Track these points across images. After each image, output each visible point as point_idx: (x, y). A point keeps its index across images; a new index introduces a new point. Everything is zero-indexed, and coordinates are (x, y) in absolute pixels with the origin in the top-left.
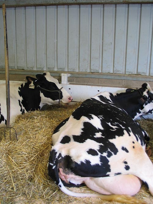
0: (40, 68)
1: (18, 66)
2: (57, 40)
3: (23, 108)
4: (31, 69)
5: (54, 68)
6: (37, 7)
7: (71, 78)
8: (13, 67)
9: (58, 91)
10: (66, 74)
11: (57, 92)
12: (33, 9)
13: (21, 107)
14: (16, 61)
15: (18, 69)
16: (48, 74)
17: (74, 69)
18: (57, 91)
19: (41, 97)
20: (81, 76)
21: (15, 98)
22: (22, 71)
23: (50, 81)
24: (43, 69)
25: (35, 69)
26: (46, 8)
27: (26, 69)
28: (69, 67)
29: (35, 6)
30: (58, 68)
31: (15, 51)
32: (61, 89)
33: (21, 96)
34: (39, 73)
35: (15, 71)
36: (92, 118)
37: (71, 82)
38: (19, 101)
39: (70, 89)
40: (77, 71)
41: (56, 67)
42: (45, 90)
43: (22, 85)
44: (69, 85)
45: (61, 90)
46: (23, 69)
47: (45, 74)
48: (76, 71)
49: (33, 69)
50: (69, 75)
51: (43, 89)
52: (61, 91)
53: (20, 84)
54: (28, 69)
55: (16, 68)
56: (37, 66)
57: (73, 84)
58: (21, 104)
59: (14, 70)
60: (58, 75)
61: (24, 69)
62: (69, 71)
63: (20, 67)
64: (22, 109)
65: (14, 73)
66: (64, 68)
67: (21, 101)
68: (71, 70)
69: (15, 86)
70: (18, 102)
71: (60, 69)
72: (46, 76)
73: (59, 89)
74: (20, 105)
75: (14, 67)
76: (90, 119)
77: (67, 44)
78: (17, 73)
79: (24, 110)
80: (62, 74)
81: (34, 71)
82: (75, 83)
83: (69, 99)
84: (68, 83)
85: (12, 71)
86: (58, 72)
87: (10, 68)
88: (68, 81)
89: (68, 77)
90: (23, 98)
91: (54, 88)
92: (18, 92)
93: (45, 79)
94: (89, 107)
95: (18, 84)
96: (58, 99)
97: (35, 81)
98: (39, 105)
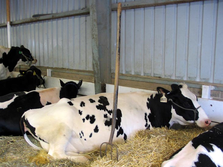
0: (179, 77)
1: (155, 73)
2: (201, 43)
3: (149, 123)
4: (169, 77)
5: (196, 78)
6: (179, 5)
7: (215, 92)
8: (149, 74)
10: (208, 87)
11: (193, 111)
12: (174, 8)
13: (147, 121)
14: (153, 67)
15: (154, 76)
16: (185, 86)
17: (221, 81)
19: (172, 114)
21: (142, 110)
23: (186, 96)
24: (182, 78)
25: (173, 78)
26: (190, 5)
27: (163, 77)
28: (215, 78)
29: (177, 4)
30: (200, 79)
31: (153, 56)
32: (198, 108)
33: (148, 109)
34: (176, 83)
35: (149, 78)
36: (213, 150)
37: (215, 97)
38: (146, 114)
39: (211, 105)
41: (199, 77)
42: (178, 106)
43: (152, 96)
44: (212, 100)
45: (198, 110)
46: (160, 77)
47: (181, 86)
49: (172, 77)
50: (213, 88)
51: (175, 104)
53: (149, 94)
54: (166, 77)
55: (152, 75)
56: (175, 75)
57: (217, 100)
58: (147, 118)
60: (198, 86)
62: (214, 82)
63: (157, 74)
64: (147, 124)
65: (148, 80)
66: (209, 79)
67: (148, 114)
68: (217, 82)
69: (143, 96)
70: (144, 115)
71: (203, 80)
72: (181, 90)
73: (195, 108)
75: (151, 74)
76: (209, 151)
77: (214, 48)
78: (151, 81)
79: (149, 125)
80: (203, 86)
81: (172, 80)
82: (220, 98)
83: (206, 122)
84: (211, 98)
85: (147, 78)
86: (200, 83)
87: (146, 75)
88: (211, 95)
89: (211, 90)
90: (151, 111)
91: (189, 105)
92: (146, 104)
93: (180, 92)
94: (219, 133)
95: (148, 94)
96: (193, 120)
97: (168, 94)
98: (169, 122)
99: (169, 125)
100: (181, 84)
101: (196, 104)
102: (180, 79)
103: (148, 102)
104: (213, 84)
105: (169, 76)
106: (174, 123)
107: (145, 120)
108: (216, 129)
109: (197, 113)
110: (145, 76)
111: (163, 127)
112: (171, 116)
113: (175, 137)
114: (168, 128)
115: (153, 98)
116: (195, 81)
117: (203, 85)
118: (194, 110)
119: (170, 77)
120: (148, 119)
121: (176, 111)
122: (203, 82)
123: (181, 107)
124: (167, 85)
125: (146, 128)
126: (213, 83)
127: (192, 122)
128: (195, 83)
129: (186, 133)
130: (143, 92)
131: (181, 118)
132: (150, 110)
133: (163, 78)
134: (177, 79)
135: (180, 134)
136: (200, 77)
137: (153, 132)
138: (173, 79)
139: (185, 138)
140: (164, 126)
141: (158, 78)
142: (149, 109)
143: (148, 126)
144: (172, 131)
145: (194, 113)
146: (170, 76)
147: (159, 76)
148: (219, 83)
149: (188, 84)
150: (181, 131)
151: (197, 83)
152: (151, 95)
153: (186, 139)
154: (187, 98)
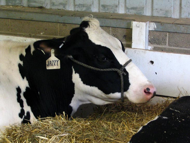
0: (83, 6)
3: (27, 108)
4: (61, 7)
5: (116, 6)
7: (158, 34)
9: (119, 71)
10: (144, 24)
11: (116, 72)
13: (22, 105)
15: (29, 6)
16: (95, 23)
17: (167, 12)
18: (116, 70)
20: (182, 29)
21: (9, 81)
22: (36, 13)
23: (97, 43)
24: (89, 7)
27: (48, 7)
28: (155, 6)
30: (126, 8)
32: (127, 64)
33: (23, 78)
35: (19, 11)
38: (19, 90)
39: (152, 62)
40: (176, 15)
41: (123, 5)
42: (86, 65)
43: (28, 50)
44: (152, 52)
45: (127, 68)
46: (41, 8)
47: (86, 24)
48: (173, 17)
50: (153, 26)
51: (79, 63)
52: (125, 70)
53: (23, 47)
54: (54, 8)
55: (25, 3)
56: (74, 1)
57: (162, 50)
58: (23, 98)
59: (19, 8)
60: (124, 25)
61: (44, 6)
62: (154, 15)
64: (22, 111)
65: (18, 15)
66: (142, 8)
67: (23, 90)
68: (160, 14)
69: (10, 50)
70: (15, 92)
71: (131, 11)
72: (87, 30)
73: (121, 66)
74: (20, 101)
78: (24, 16)
79: (28, 113)
80: (134, 24)
81: (69, 12)
82: (167, 46)
83: (145, 92)
84: (150, 48)
85: (15, 11)
86: (127, 18)
87: (10, 4)
88: (149, 41)
89: (150, 31)
90: (30, 83)
91: (108, 61)
92: (17, 68)
93: (86, 36)
94: (181, 120)
95: (20, 46)
96: (119, 91)
97: (60, 47)
98: (70, 102)
99: (71, 108)
100: (86, 19)
101: (121, 58)
102: (84, 9)
103: (22, 63)
104: (152, 19)
105: (61, 4)
106: (81, 103)
107: (19, 104)
108: (174, 112)
109: (125, 74)
110: (9, 6)
111: (58, 115)
112: (74, 89)
113: (87, 136)
114: (69, 116)
115: (32, 53)
116: (116, 12)
117: (134, 20)
118: (119, 69)
119: (64, 7)
120: (24, 100)
121: (81, 77)
122: (132, 15)
123: (92, 67)
124: (59, 24)
125: (22, 120)
126: (152, 17)
127: (117, 95)
128: (117, 17)
129: (107, 124)
130: (9, 41)
131: (95, 90)
132: (27, 80)
133: (47, 9)
134: (79, 10)
135: (96, 127)
136: (125, 6)
137: (39, 128)
138: (70, 9)
139: (108, 136)
140: (59, 113)
141: (39, 10)
142: (25, 78)
143: (26, 114)
144: (78, 121)
145: (120, 77)
146: (64, 5)
147: (40, 5)
148: (164, 16)
149: (101, 19)
150: (97, 121)
151: (121, 18)
152: (27, 47)
153: (111, 138)
154: (100, 46)
